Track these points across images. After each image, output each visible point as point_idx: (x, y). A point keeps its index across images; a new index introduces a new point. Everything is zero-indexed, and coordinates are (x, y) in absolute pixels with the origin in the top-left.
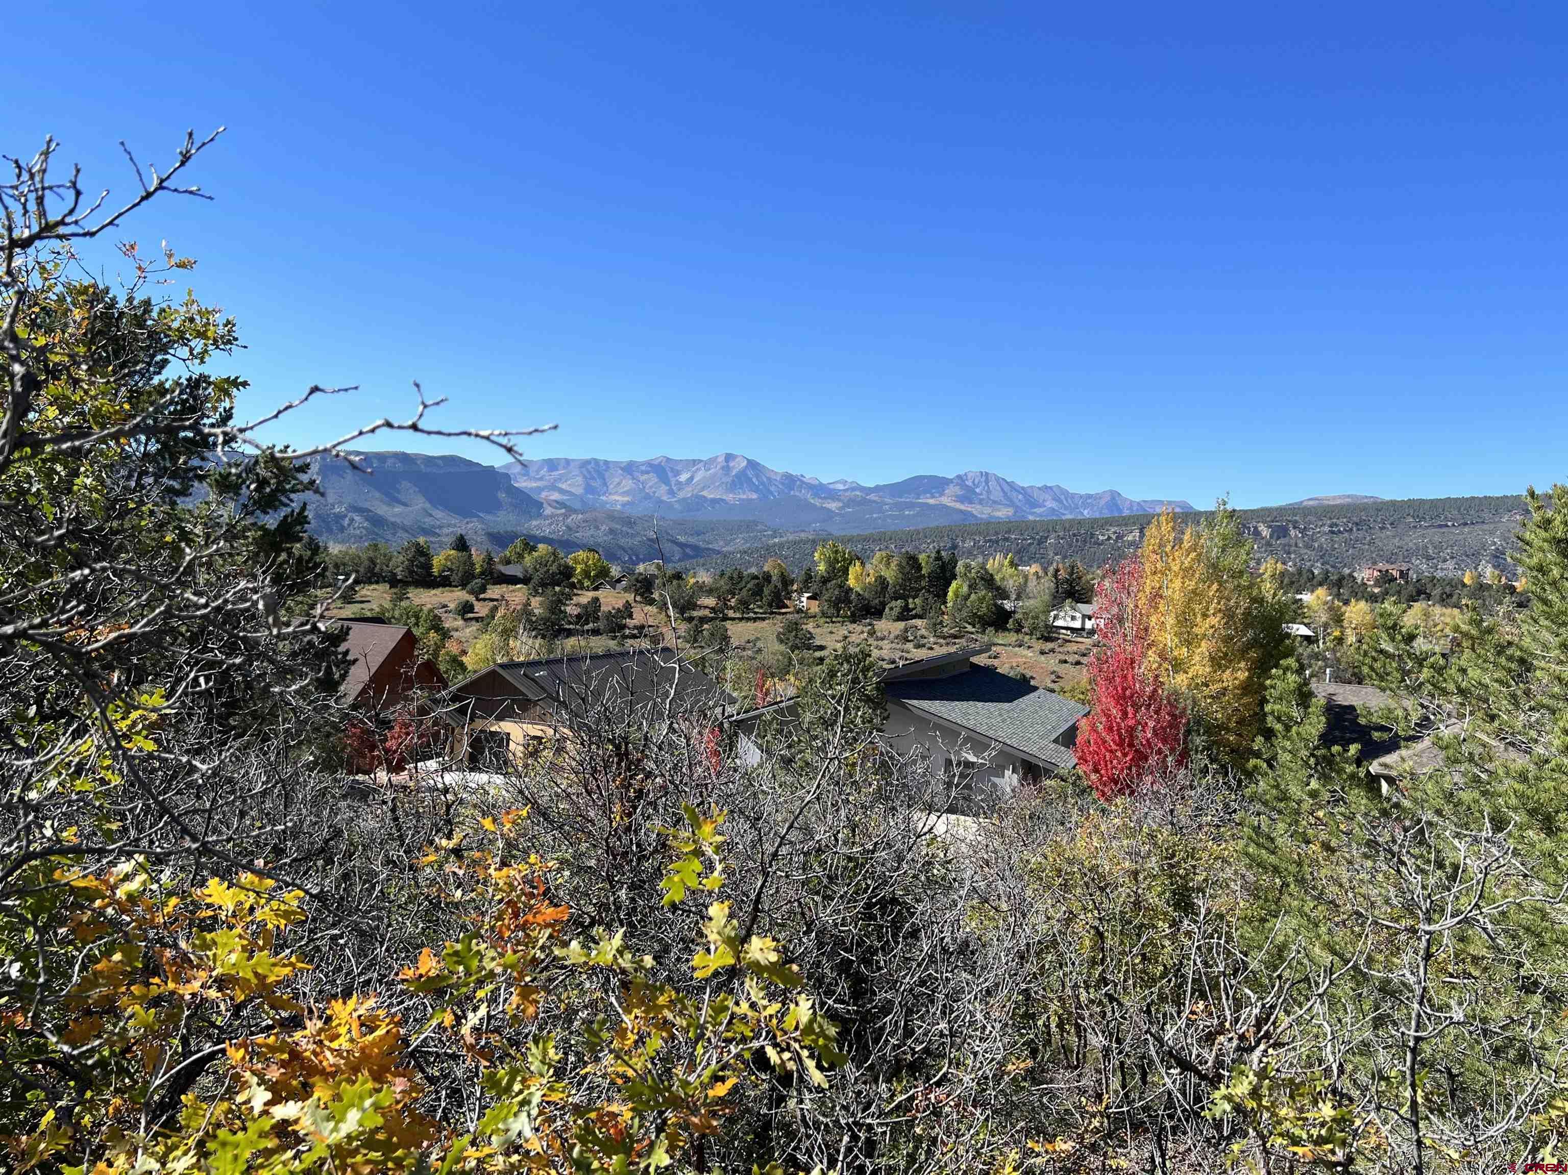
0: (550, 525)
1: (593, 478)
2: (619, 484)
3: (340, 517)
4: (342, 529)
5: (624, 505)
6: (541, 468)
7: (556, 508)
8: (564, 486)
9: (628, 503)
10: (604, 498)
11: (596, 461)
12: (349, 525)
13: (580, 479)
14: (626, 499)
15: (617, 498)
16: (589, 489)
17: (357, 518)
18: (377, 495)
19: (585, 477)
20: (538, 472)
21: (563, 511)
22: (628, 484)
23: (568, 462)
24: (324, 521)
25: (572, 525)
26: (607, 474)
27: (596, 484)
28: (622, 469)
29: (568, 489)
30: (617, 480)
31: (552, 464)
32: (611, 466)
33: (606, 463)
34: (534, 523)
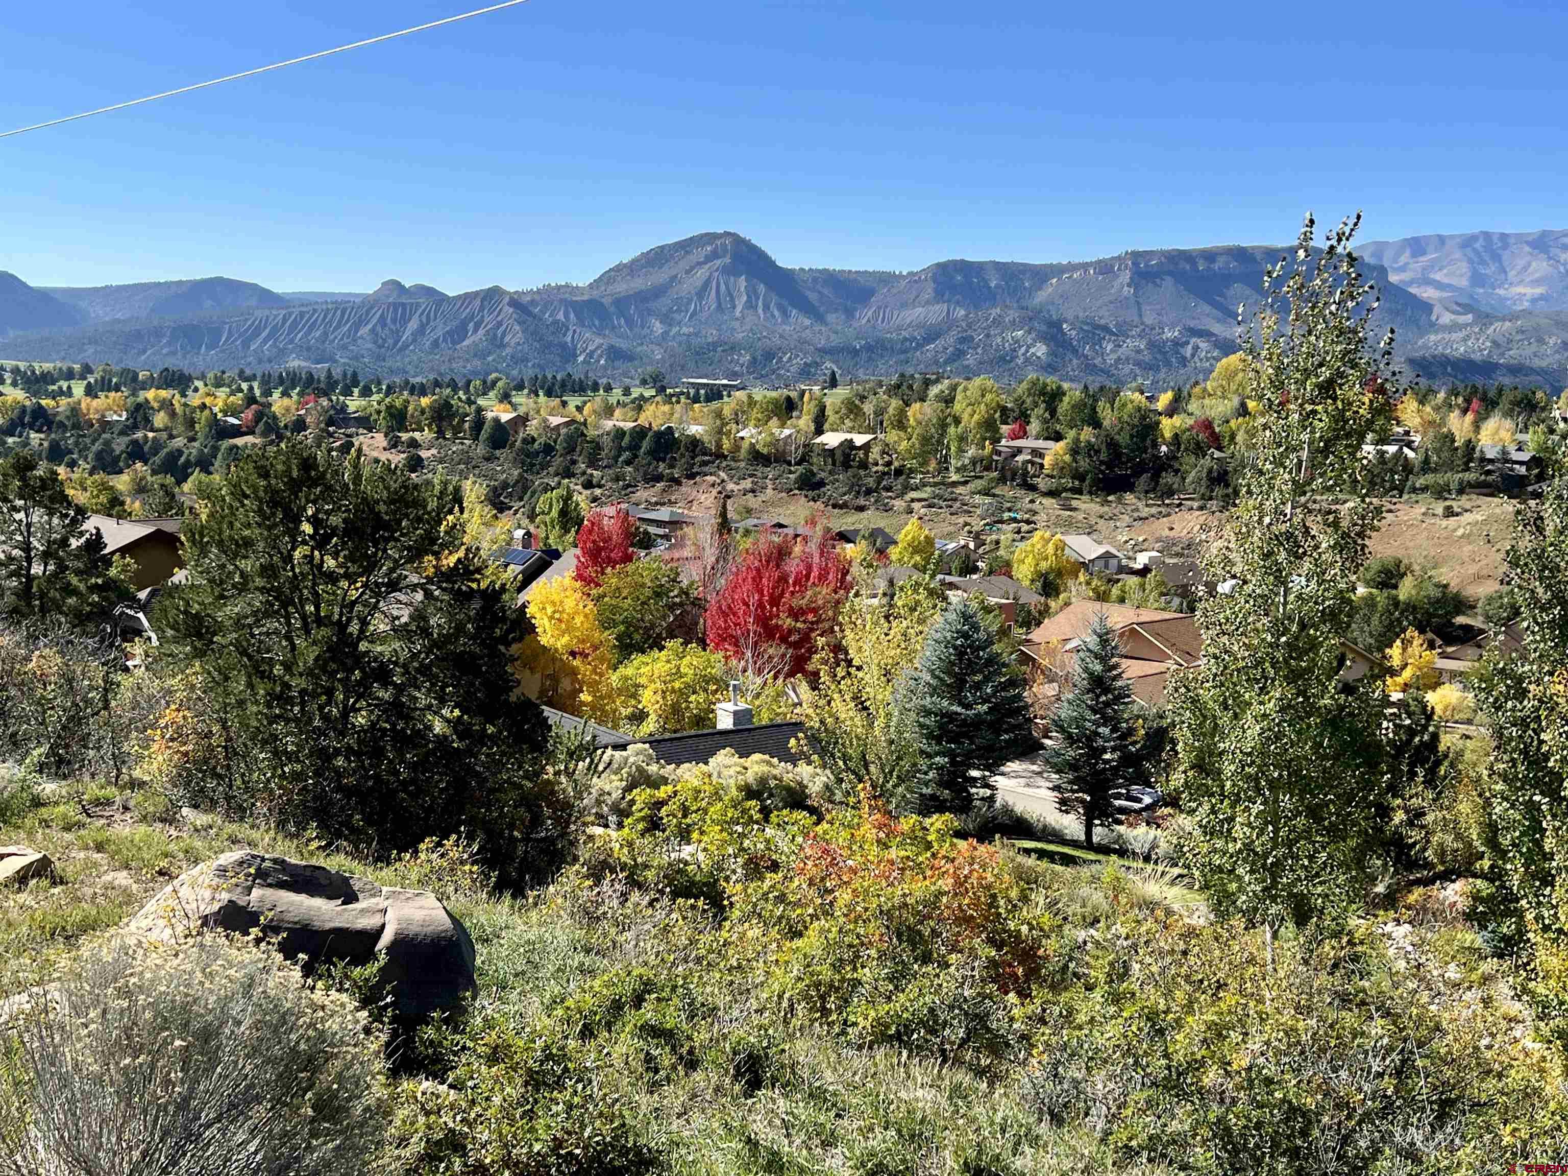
0: (1465, 340)
1: (1483, 262)
2: (1525, 268)
3: (1177, 344)
4: (1184, 361)
5: (1534, 301)
6: (1398, 255)
7: (1453, 312)
8: (1438, 276)
9: (1542, 297)
10: (1501, 292)
11: (1487, 235)
12: (1193, 356)
13: (1464, 267)
14: (1539, 291)
15: (1520, 289)
16: (1478, 279)
17: (1203, 345)
18: (1207, 308)
19: (1470, 261)
20: (1395, 260)
21: (1469, 318)
22: (1540, 267)
23: (1442, 239)
24: (1160, 351)
25: (1502, 340)
26: (1506, 256)
27: (1490, 270)
28: (1528, 243)
29: (1446, 281)
30: (1521, 263)
31: (1417, 246)
32: (1512, 241)
33: (1504, 237)
34: (1433, 337)
